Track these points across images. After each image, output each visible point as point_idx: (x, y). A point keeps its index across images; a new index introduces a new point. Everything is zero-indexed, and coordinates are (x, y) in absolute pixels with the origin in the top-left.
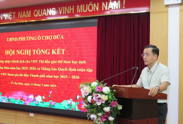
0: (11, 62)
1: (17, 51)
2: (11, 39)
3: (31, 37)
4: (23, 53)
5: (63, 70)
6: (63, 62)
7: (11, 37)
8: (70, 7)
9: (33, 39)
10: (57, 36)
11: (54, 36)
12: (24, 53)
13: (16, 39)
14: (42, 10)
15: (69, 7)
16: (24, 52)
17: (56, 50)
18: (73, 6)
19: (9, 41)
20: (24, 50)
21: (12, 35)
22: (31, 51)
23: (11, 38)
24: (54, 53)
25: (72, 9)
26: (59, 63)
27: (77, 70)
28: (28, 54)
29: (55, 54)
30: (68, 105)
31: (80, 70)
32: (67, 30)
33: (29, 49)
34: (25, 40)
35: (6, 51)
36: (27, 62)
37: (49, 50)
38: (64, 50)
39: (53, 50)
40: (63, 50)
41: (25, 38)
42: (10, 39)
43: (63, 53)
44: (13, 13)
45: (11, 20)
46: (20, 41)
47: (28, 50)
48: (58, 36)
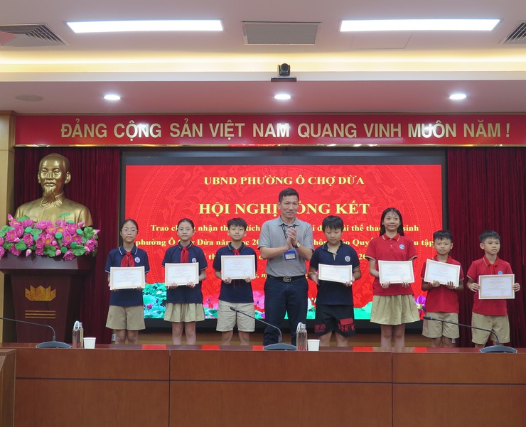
0: (219, 229)
1: (238, 205)
2: (216, 181)
3: (277, 178)
4: (256, 211)
5: (365, 244)
6: (365, 229)
7: (217, 175)
8: (392, 125)
9: (283, 182)
10: (347, 179)
11: (340, 178)
12: (259, 211)
13: (232, 181)
14: (319, 125)
15: (388, 125)
16: (259, 208)
17: (345, 205)
18: (399, 125)
19: (210, 185)
20: (257, 205)
21: (219, 171)
23: (218, 179)
24: (341, 211)
25: (396, 130)
26: (354, 231)
28: (269, 212)
29: (344, 212)
32: (372, 168)
33: (272, 203)
34: (259, 182)
35: (202, 206)
37: (329, 205)
38: (367, 206)
39: (338, 205)
41: (261, 179)
42: (212, 179)
43: (364, 212)
44: (236, 125)
45: (229, 139)
46: (243, 186)
47: (269, 206)
48: (351, 179)
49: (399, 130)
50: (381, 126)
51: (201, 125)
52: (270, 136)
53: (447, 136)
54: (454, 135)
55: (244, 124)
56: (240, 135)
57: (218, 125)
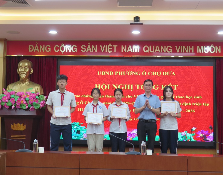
0: (105, 96)
1: (114, 85)
2: (103, 73)
3: (133, 72)
6: (175, 97)
8: (189, 47)
9: (136, 74)
10: (167, 73)
11: (164, 72)
12: (124, 88)
13: (111, 73)
15: (187, 47)
16: (124, 86)
18: (193, 47)
19: (100, 75)
20: (123, 85)
21: (105, 69)
22: (133, 86)
23: (104, 72)
25: (191, 49)
27: (192, 104)
28: (129, 88)
30: (183, 137)
31: (196, 105)
32: (179, 68)
33: (130, 84)
35: (96, 85)
36: (128, 97)
37: (158, 85)
38: (177, 86)
39: (162, 86)
40: (175, 86)
41: (125, 73)
42: (101, 72)
43: (175, 89)
44: (113, 46)
46: (117, 76)
48: (169, 73)
49: (193, 49)
50: (184, 47)
51: (96, 46)
52: (130, 51)
53: (216, 52)
54: (220, 51)
55: (117, 46)
56: (115, 51)
57: (104, 46)
